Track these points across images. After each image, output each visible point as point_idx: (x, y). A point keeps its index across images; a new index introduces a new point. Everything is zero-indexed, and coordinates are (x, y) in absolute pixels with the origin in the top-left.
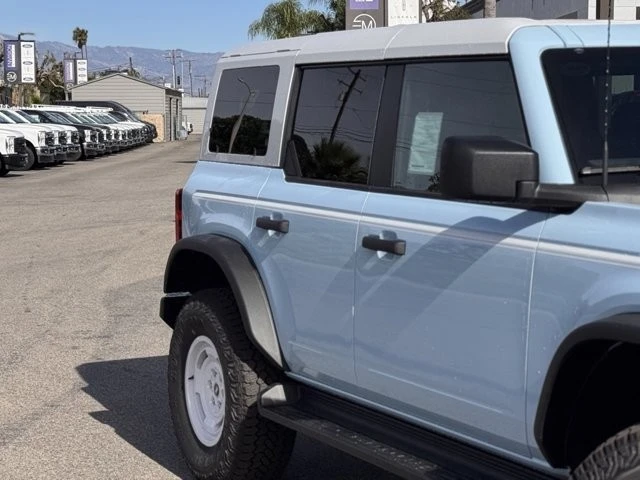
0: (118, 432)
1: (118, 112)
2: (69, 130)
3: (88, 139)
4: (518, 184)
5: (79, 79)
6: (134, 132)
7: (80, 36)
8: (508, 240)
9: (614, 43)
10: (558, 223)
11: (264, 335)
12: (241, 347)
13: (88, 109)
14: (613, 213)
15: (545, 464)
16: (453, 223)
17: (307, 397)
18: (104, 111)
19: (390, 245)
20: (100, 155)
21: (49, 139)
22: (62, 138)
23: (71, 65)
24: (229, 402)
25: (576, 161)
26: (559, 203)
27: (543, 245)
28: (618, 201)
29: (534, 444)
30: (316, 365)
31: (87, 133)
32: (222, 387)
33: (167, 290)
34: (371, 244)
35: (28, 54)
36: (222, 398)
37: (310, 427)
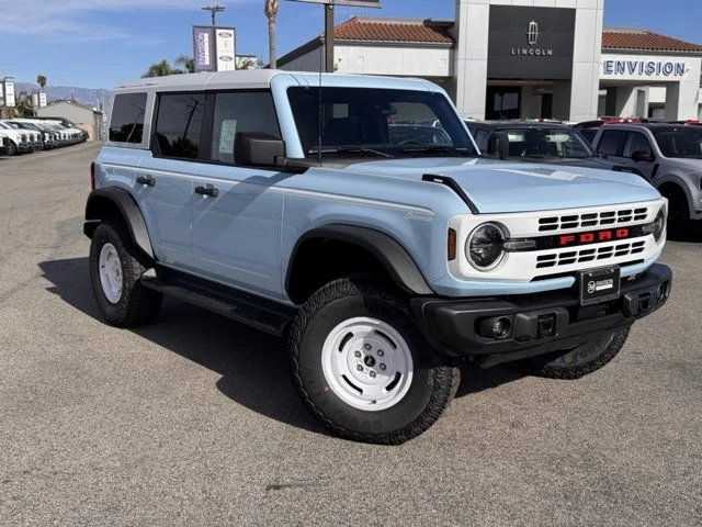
0: (63, 298)
1: (65, 124)
2: (36, 133)
3: (47, 139)
4: (275, 158)
5: (42, 105)
6: (75, 136)
7: (42, 80)
8: (271, 188)
9: (323, 85)
10: (296, 179)
11: (143, 242)
12: (130, 248)
13: (47, 121)
14: (325, 173)
15: (291, 303)
16: (242, 179)
17: (168, 275)
18: (57, 123)
19: (210, 192)
20: (55, 148)
21: (24, 138)
22: (32, 137)
23: (36, 96)
24: (124, 279)
25: (305, 147)
26: (296, 168)
27: (288, 190)
28: (326, 167)
29: (285, 293)
30: (173, 257)
31: (47, 135)
32: (120, 271)
33: (87, 218)
34: (200, 191)
35: (10, 89)
36: (121, 277)
37: (170, 290)
